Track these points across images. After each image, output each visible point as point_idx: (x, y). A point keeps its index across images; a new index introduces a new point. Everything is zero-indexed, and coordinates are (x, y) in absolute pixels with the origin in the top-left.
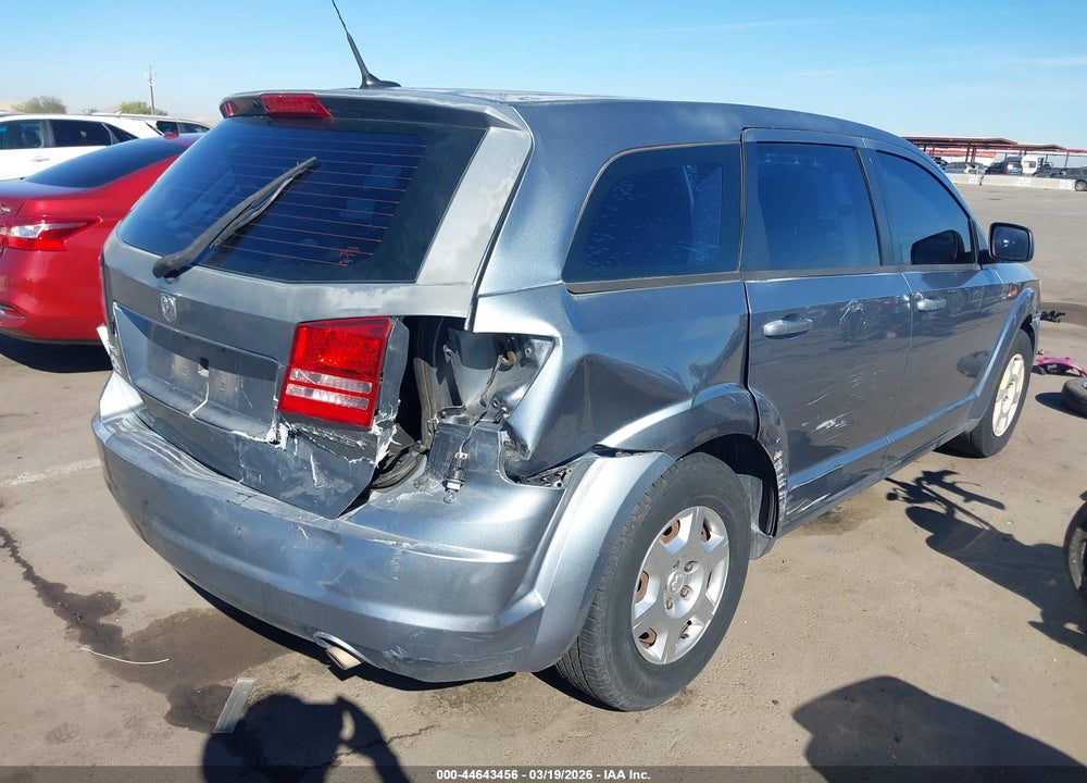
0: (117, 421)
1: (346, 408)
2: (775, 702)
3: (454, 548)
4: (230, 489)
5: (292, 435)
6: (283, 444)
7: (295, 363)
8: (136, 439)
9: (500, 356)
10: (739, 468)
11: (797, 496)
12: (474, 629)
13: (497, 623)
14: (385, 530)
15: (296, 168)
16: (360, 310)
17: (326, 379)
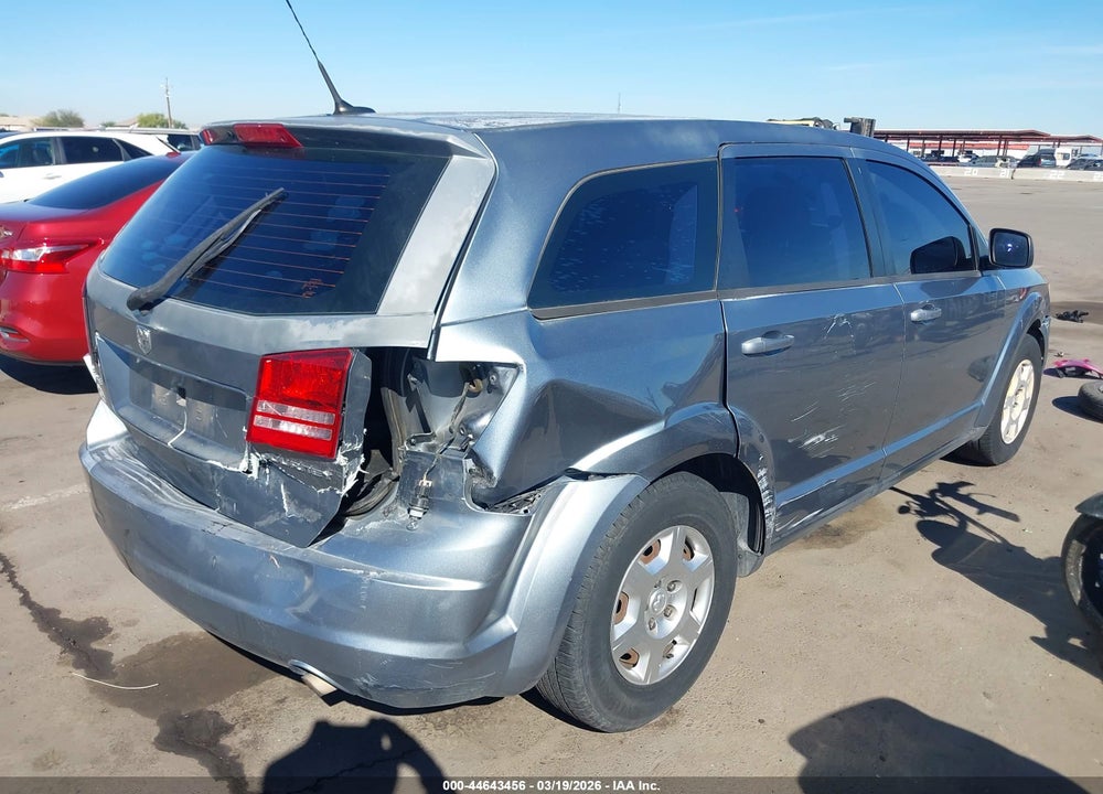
0: (103, 448)
1: (312, 438)
2: (761, 721)
3: (421, 577)
4: (205, 518)
5: (263, 464)
6: (255, 474)
7: (261, 394)
8: (119, 467)
9: (467, 384)
10: (722, 485)
11: (786, 512)
12: (441, 657)
13: (467, 650)
14: (354, 559)
15: (264, 200)
16: (321, 342)
17: (292, 411)
